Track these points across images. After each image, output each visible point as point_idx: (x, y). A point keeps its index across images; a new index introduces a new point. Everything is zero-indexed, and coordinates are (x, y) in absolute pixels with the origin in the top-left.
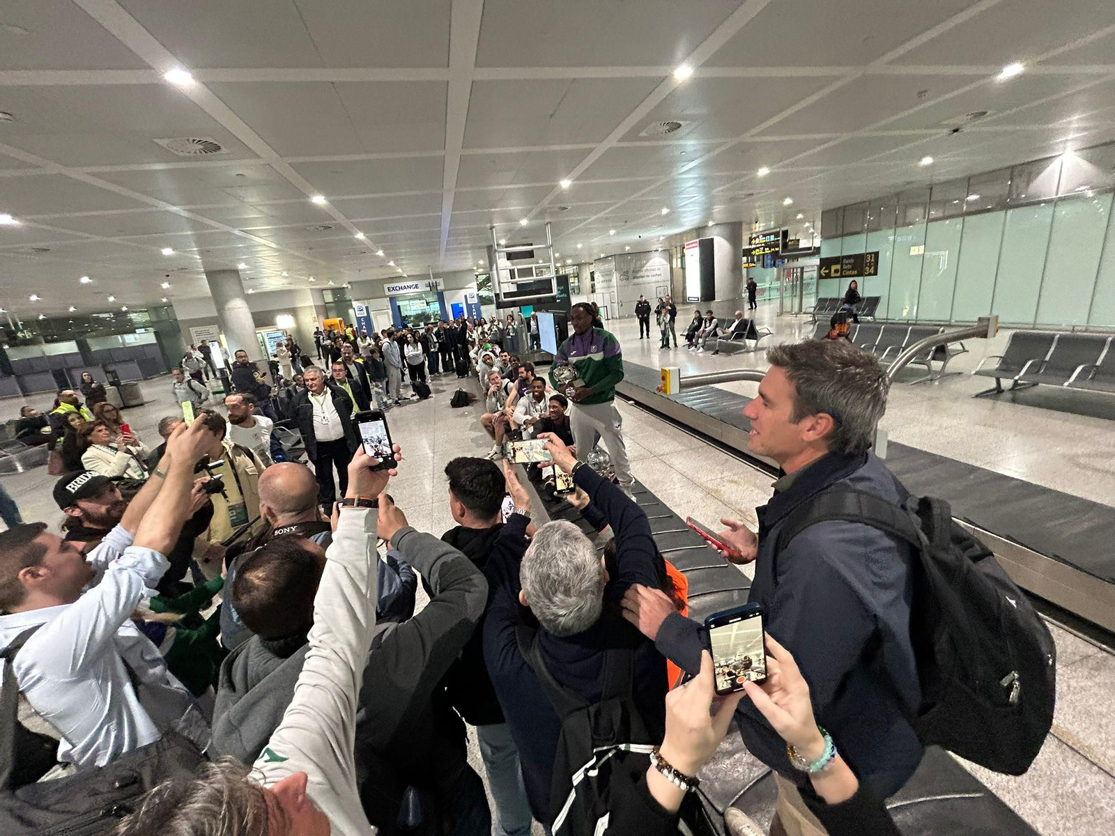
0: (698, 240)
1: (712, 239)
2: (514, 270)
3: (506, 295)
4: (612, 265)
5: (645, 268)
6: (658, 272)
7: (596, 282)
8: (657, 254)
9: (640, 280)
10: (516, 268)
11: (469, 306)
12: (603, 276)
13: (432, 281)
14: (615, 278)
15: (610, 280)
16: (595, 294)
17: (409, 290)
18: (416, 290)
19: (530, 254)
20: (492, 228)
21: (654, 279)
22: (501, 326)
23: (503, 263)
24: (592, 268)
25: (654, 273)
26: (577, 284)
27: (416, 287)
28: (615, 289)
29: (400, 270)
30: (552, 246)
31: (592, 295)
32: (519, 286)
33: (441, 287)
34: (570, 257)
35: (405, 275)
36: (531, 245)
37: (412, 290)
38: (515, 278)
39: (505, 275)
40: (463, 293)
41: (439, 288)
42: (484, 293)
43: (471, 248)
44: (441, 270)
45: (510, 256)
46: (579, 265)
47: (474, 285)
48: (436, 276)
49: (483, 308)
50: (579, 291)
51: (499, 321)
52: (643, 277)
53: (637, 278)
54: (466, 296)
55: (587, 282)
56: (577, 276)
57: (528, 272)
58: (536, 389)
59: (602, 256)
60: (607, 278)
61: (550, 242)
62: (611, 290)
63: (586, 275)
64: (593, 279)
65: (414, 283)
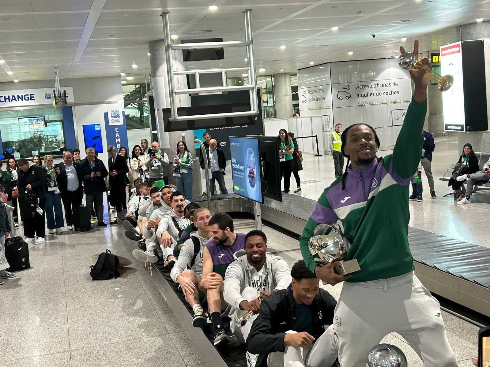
0: (460, 43)
1: (481, 43)
2: (194, 75)
3: (181, 111)
4: (326, 77)
5: (373, 84)
6: (393, 89)
7: (300, 102)
8: (392, 62)
9: (369, 99)
10: (197, 72)
11: (110, 129)
12: (311, 92)
13: (58, 88)
14: (330, 96)
15: (323, 98)
16: (299, 119)
17: (20, 103)
18: (30, 103)
19: (218, 54)
20: (164, 14)
21: (385, 99)
22: (166, 159)
23: (177, 65)
24: (295, 81)
25: (389, 89)
26: (270, 104)
27: (31, 98)
28: (330, 112)
29: (10, 73)
30: (252, 42)
31: (294, 120)
32: (194, 98)
33: (70, 100)
34: (265, 63)
35: (16, 81)
36: (221, 40)
37: (25, 103)
38: (195, 87)
39: (180, 83)
40: (102, 109)
41: (68, 101)
42: (133, 112)
43: (119, 44)
45: (188, 56)
46: (275, 76)
47: (120, 99)
48: (64, 82)
49: (130, 133)
50: (274, 113)
51: (163, 151)
52: (371, 95)
53: (364, 96)
54: (106, 115)
55: (286, 101)
56: (271, 91)
57: (216, 79)
58: (256, 249)
59: (312, 63)
60: (318, 95)
61: (249, 36)
62: (323, 112)
63: (285, 90)
64: (295, 97)
65: (29, 92)
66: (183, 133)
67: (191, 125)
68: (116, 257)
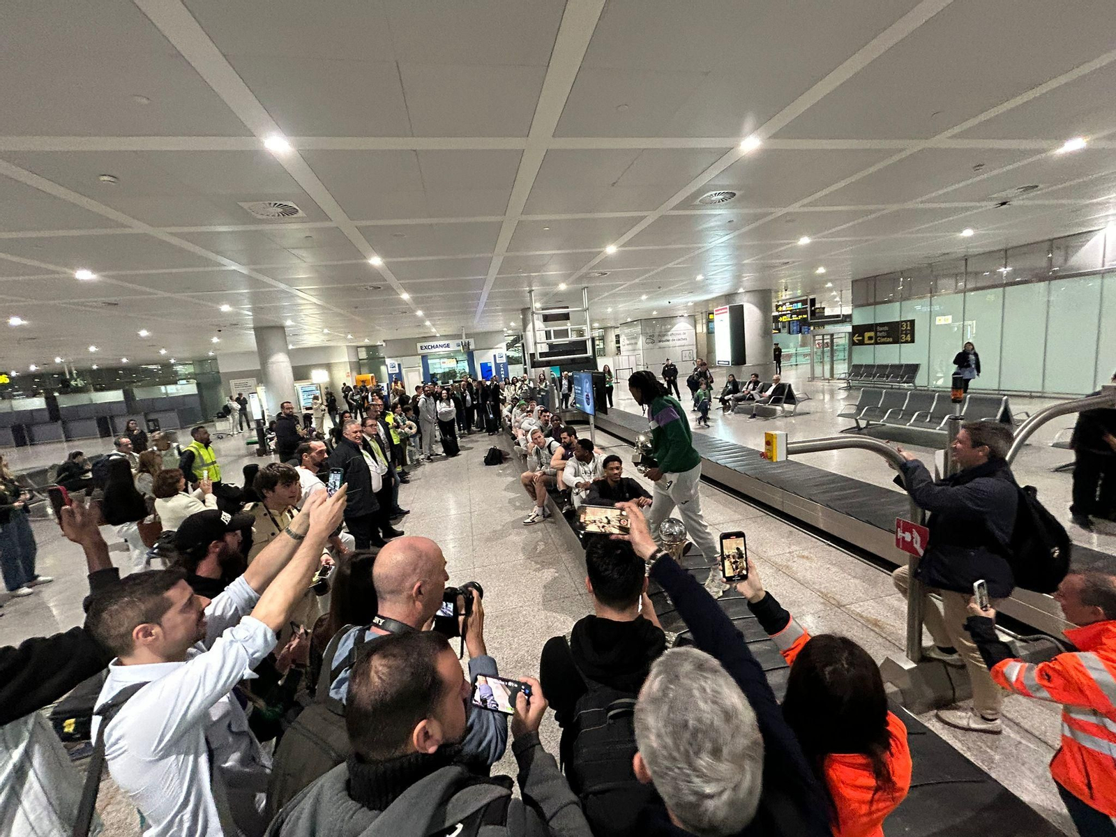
0: (728, 306)
1: (742, 306)
2: (550, 331)
3: (542, 355)
4: (639, 329)
5: (669, 333)
6: (683, 337)
7: (621, 345)
8: (682, 319)
9: (667, 343)
10: (552, 329)
11: (497, 365)
12: (628, 339)
13: (464, 340)
14: (641, 341)
15: (636, 343)
16: (620, 357)
17: (441, 349)
18: (447, 349)
19: (566, 317)
20: (530, 292)
21: (678, 343)
22: (532, 385)
23: (539, 324)
24: (617, 332)
25: (680, 337)
26: (602, 346)
27: (448, 346)
28: (641, 352)
29: (434, 330)
30: (588, 309)
31: (617, 357)
32: (551, 346)
33: (472, 347)
34: (598, 320)
35: (438, 335)
36: (568, 308)
37: (444, 349)
38: (551, 339)
39: (541, 336)
40: (491, 353)
41: (471, 347)
42: (511, 353)
43: (503, 311)
44: (472, 331)
45: (546, 318)
46: (605, 329)
47: (504, 345)
48: (468, 336)
49: (510, 367)
50: (603, 353)
51: (530, 380)
52: (668, 341)
53: (663, 341)
54: (495, 356)
55: (612, 345)
56: (602, 339)
57: (564, 333)
59: (629, 320)
60: (633, 341)
61: (586, 305)
62: (636, 352)
63: (611, 338)
64: (618, 342)
65: (446, 342)
66: (544, 369)
67: (548, 364)
68: (500, 451)
